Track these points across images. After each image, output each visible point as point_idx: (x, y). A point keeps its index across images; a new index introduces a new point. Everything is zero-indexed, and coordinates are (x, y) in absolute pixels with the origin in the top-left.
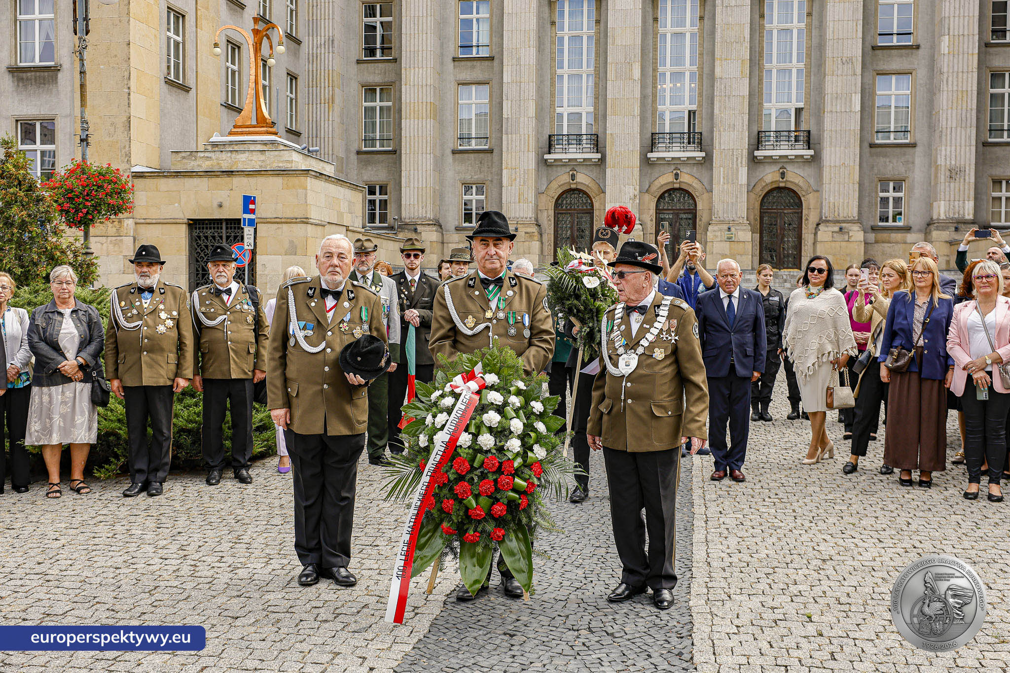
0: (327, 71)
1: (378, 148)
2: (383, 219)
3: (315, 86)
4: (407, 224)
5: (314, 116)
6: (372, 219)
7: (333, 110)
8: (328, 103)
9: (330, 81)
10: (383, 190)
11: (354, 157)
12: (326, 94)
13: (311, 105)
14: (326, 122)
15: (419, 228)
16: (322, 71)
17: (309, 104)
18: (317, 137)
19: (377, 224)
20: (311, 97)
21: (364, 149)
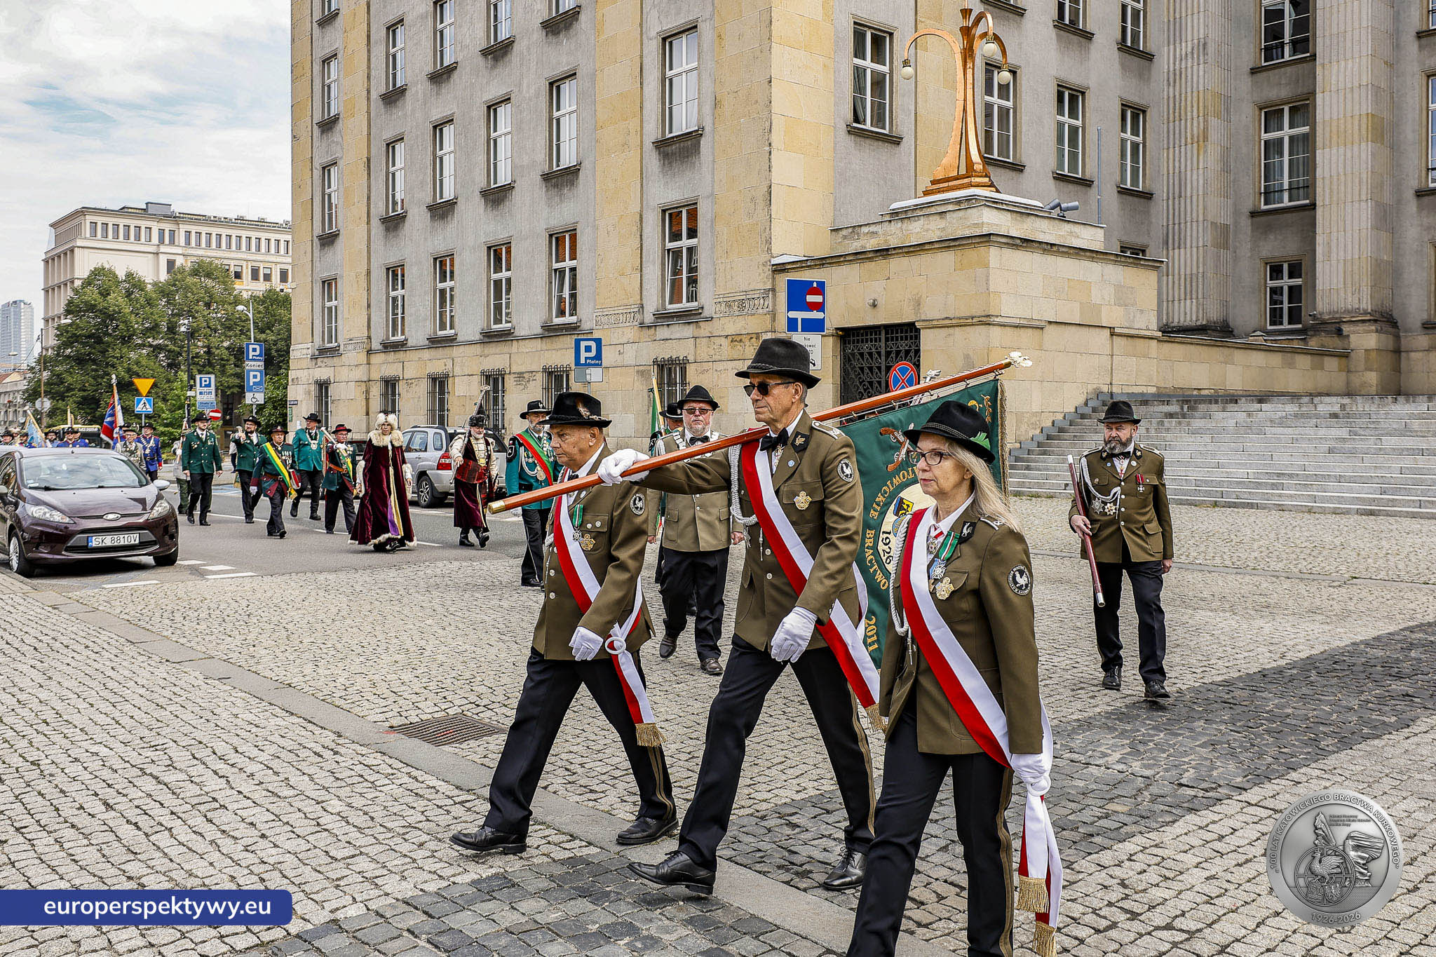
0: (1195, 94)
1: (1286, 203)
2: (1295, 316)
3: (1177, 118)
4: (1324, 323)
5: (1177, 165)
6: (1276, 317)
7: (1205, 152)
8: (1198, 142)
9: (1201, 108)
10: (1295, 271)
11: (1245, 222)
12: (1195, 129)
13: (1171, 150)
14: (1195, 172)
15: (1346, 329)
16: (1189, 94)
17: (1168, 148)
18: (1180, 197)
19: (1286, 326)
20: (1171, 136)
21: (1263, 207)
